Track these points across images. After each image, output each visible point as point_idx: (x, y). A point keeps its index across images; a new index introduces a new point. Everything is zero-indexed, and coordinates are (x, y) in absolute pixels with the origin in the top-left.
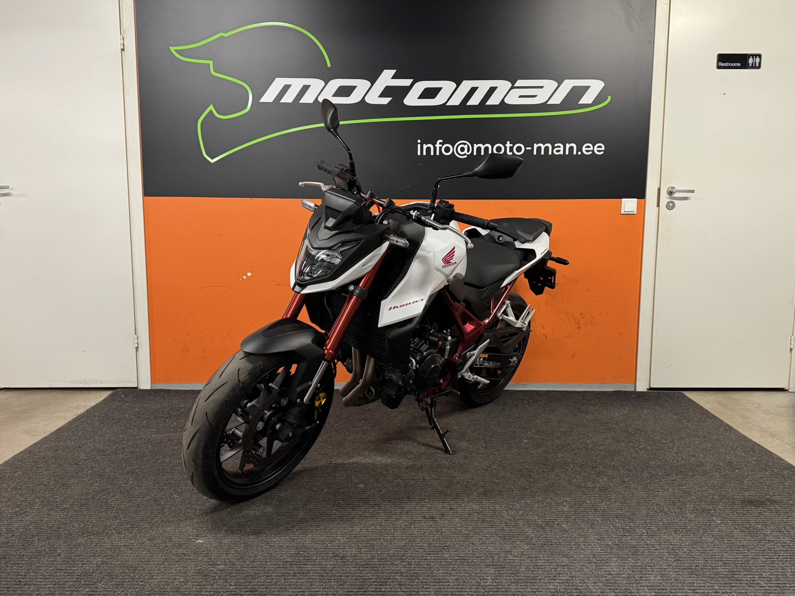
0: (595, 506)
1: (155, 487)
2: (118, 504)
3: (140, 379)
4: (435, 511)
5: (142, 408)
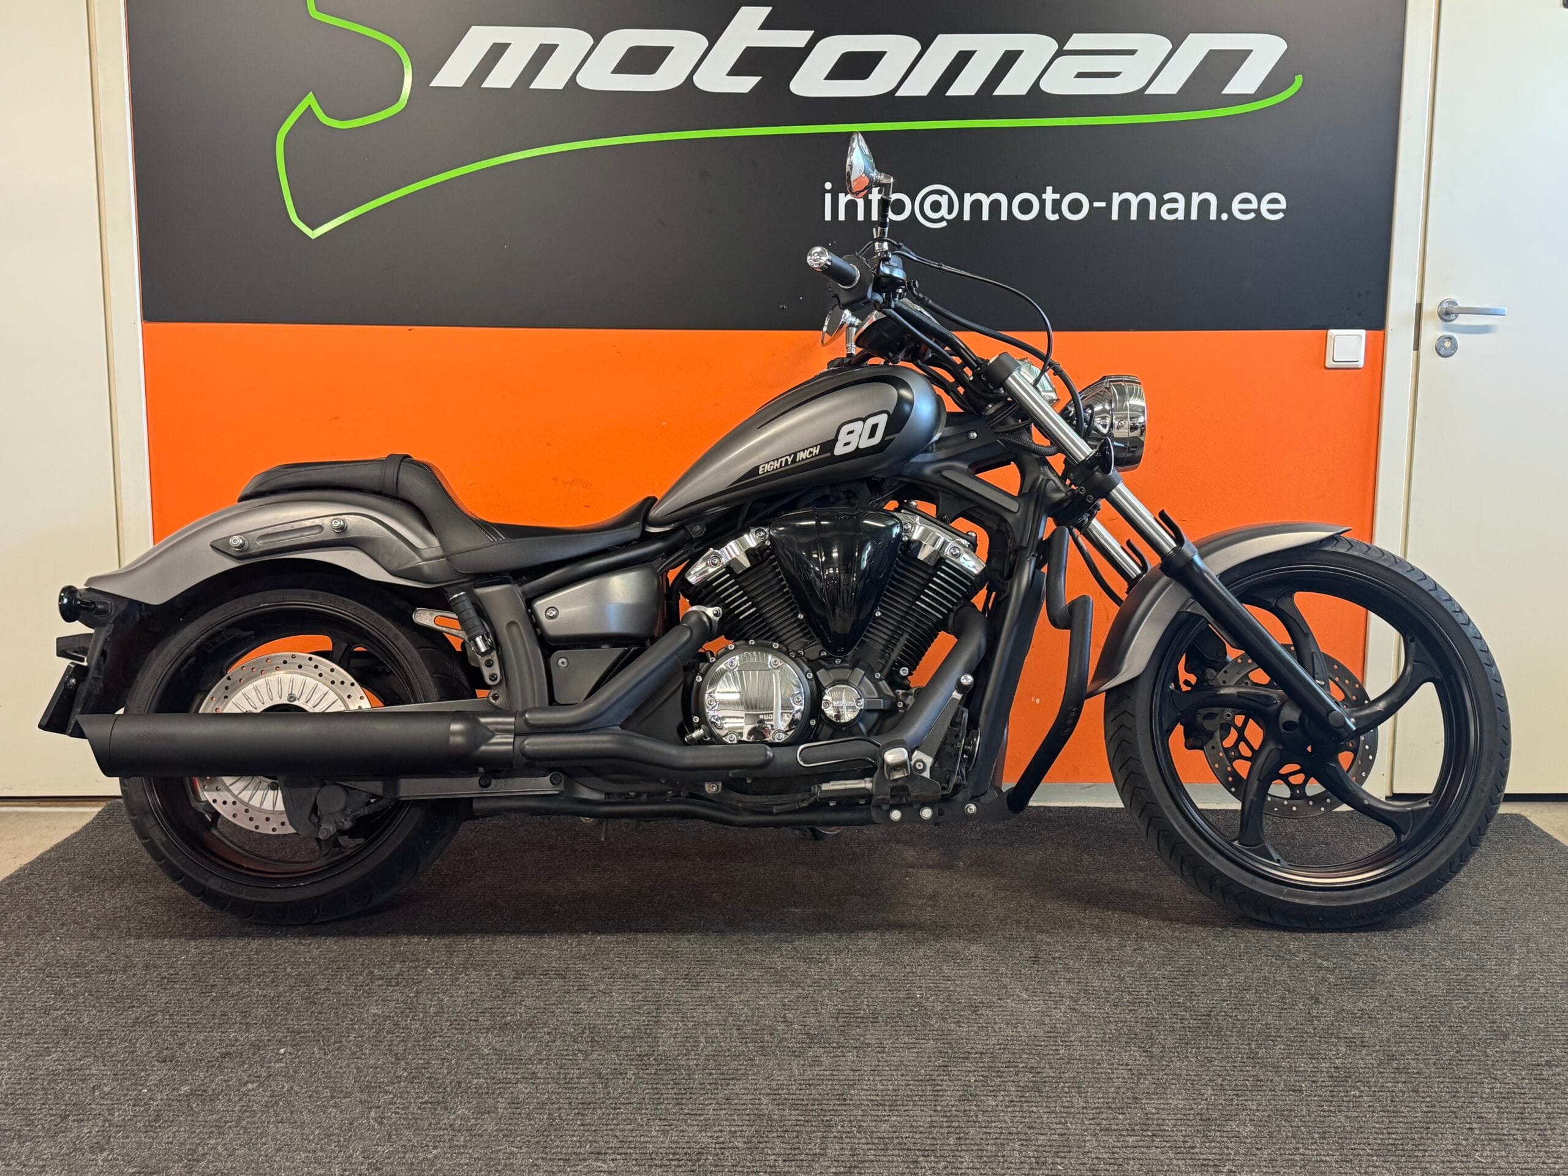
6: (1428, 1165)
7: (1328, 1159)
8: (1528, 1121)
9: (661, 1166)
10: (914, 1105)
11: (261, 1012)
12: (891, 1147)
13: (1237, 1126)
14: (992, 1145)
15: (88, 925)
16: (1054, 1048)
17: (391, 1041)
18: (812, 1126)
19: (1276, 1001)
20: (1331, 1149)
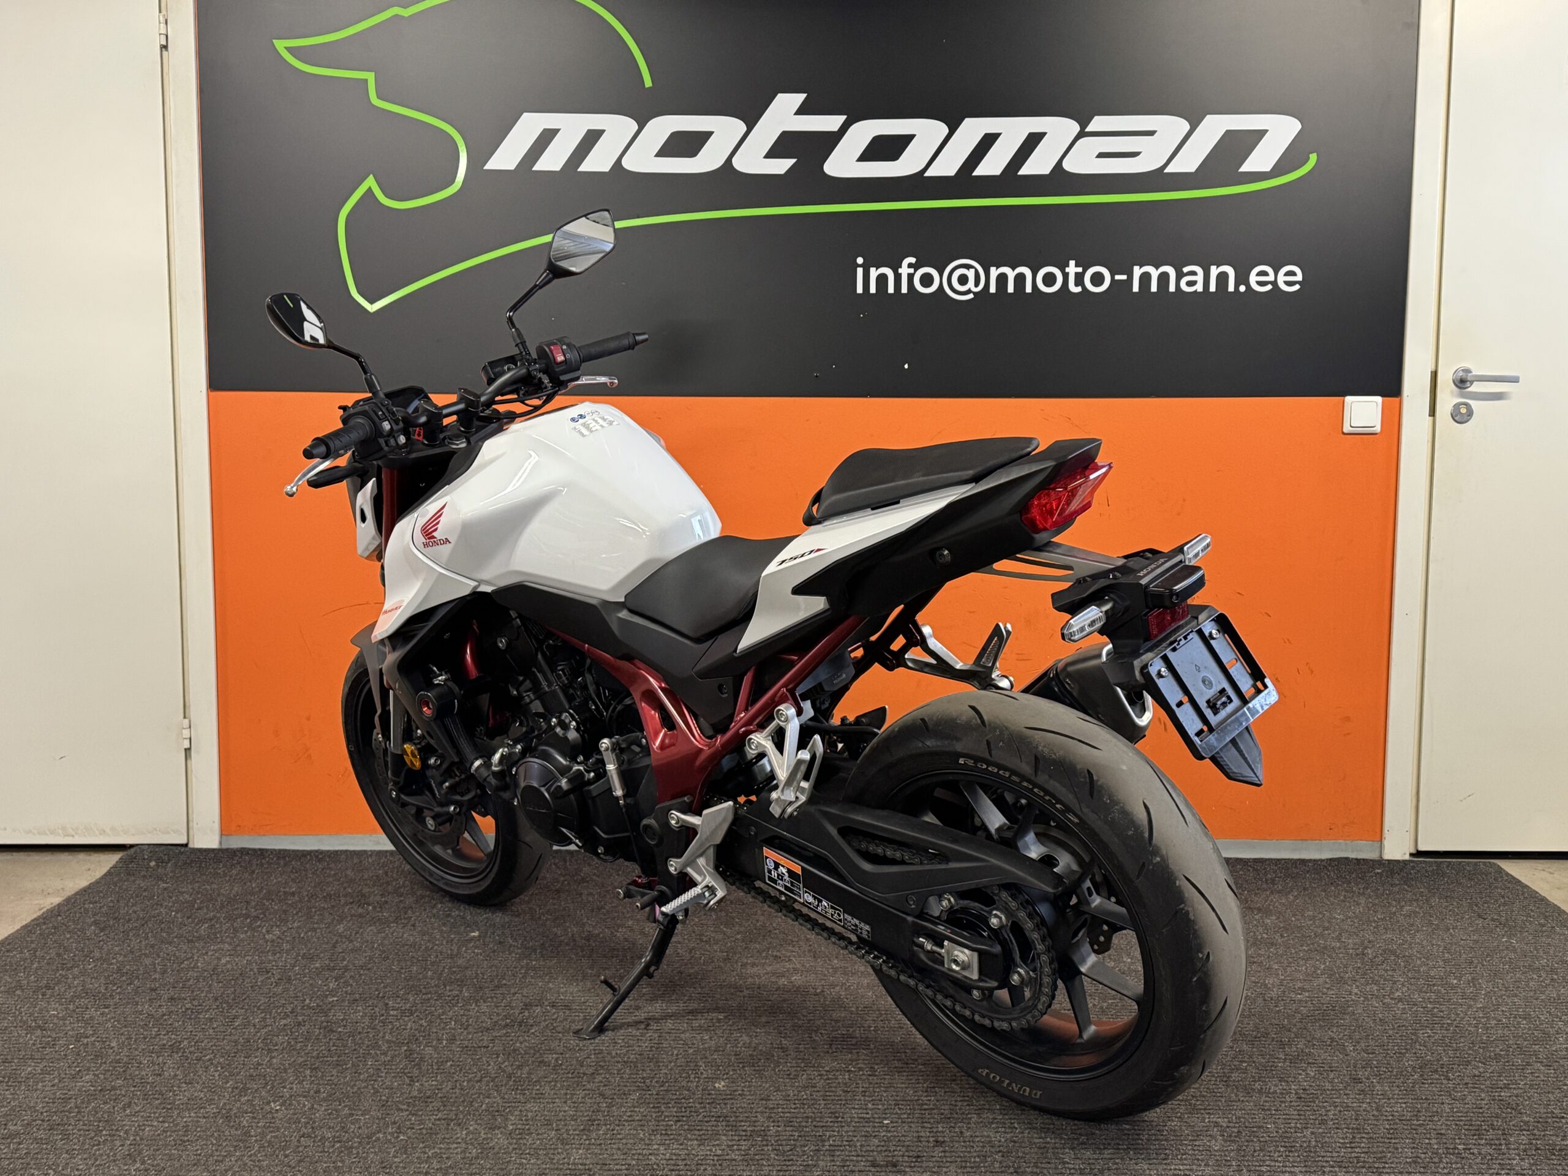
0: (1285, 1137)
1: (227, 1082)
2: (139, 1126)
3: (193, 824)
4: (899, 1148)
5: (198, 893)
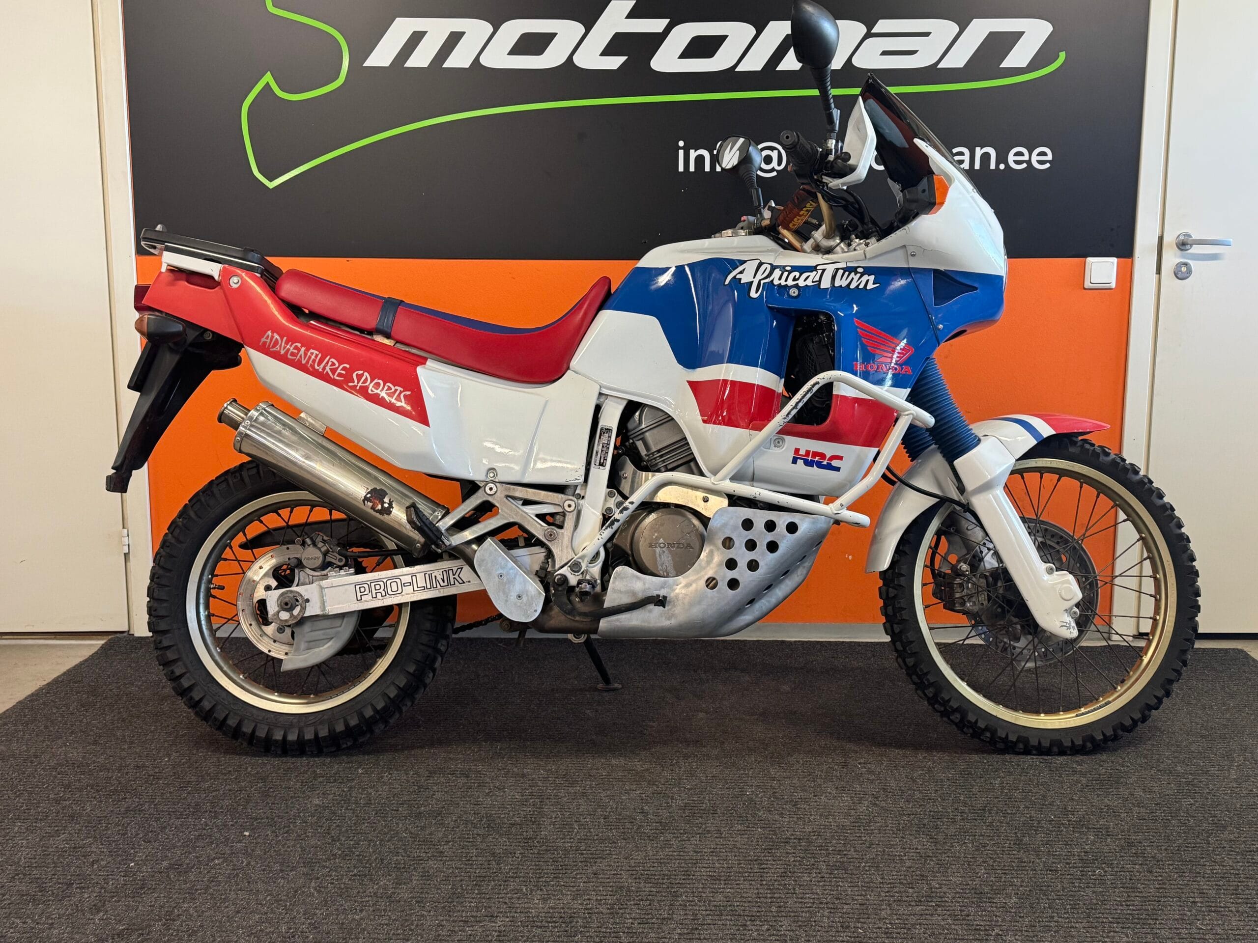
6: (1158, 931)
7: (1077, 926)
8: (1241, 896)
9: (540, 927)
10: (744, 880)
11: (227, 802)
12: (725, 913)
13: (1004, 899)
14: (806, 912)
15: (91, 733)
16: (858, 835)
17: (330, 827)
18: (662, 896)
19: (1039, 799)
20: (1080, 918)
